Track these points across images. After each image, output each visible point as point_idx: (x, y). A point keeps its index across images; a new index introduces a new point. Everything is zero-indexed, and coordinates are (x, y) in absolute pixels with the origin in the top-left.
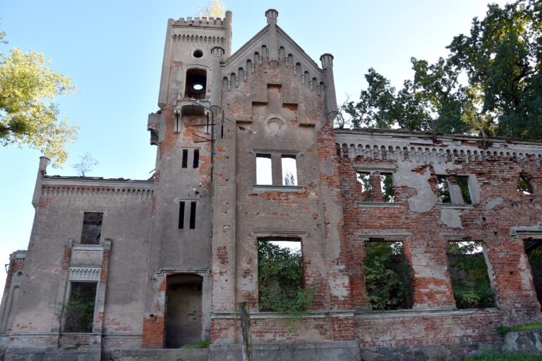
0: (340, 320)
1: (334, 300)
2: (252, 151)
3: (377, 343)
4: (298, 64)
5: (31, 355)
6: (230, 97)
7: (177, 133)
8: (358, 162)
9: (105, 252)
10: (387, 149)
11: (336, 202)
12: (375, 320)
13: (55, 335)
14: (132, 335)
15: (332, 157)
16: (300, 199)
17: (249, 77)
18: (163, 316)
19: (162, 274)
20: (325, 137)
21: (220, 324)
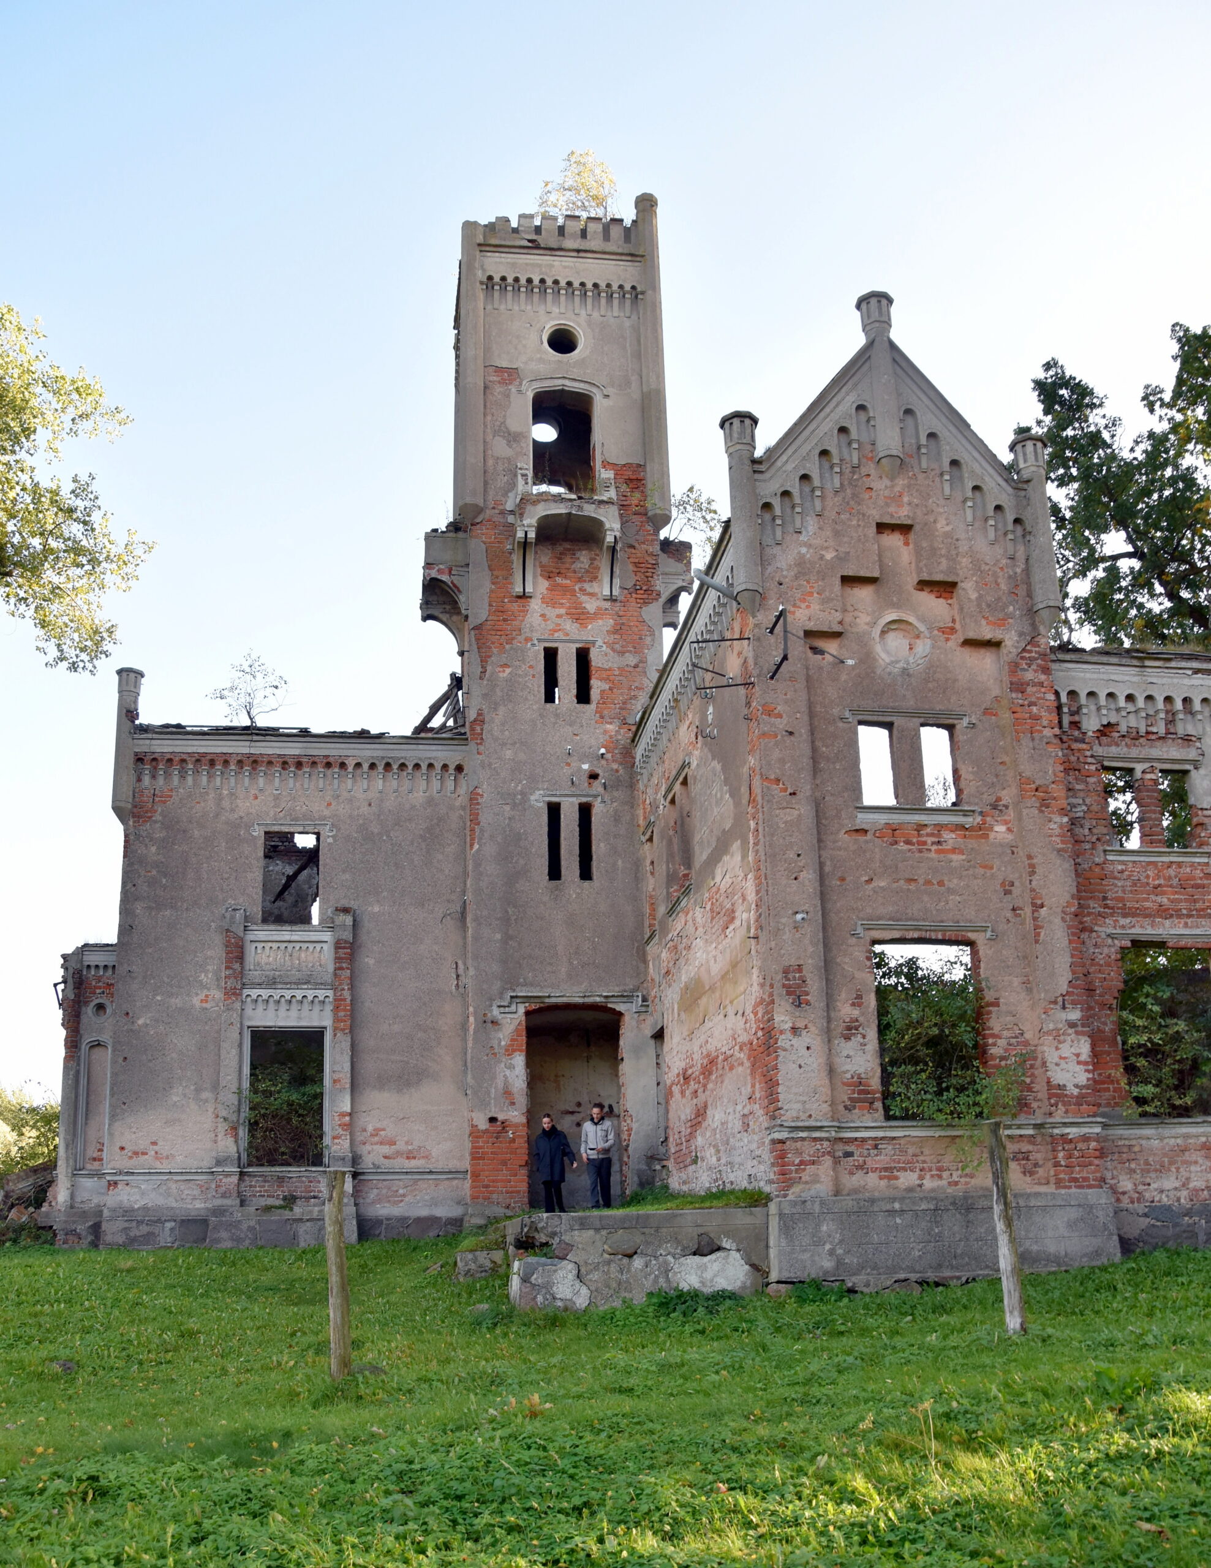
0: (1071, 1141)
1: (1057, 1092)
2: (847, 714)
3: (1147, 1195)
4: (954, 463)
5: (169, 1225)
6: (784, 560)
7: (524, 596)
8: (1104, 739)
9: (338, 945)
10: (1179, 705)
11: (1059, 851)
12: (1144, 1142)
13: (228, 1175)
14: (431, 1172)
15: (1048, 733)
16: (972, 843)
17: (829, 503)
18: (524, 1120)
19: (513, 1008)
20: (1029, 675)
21: (799, 1152)
